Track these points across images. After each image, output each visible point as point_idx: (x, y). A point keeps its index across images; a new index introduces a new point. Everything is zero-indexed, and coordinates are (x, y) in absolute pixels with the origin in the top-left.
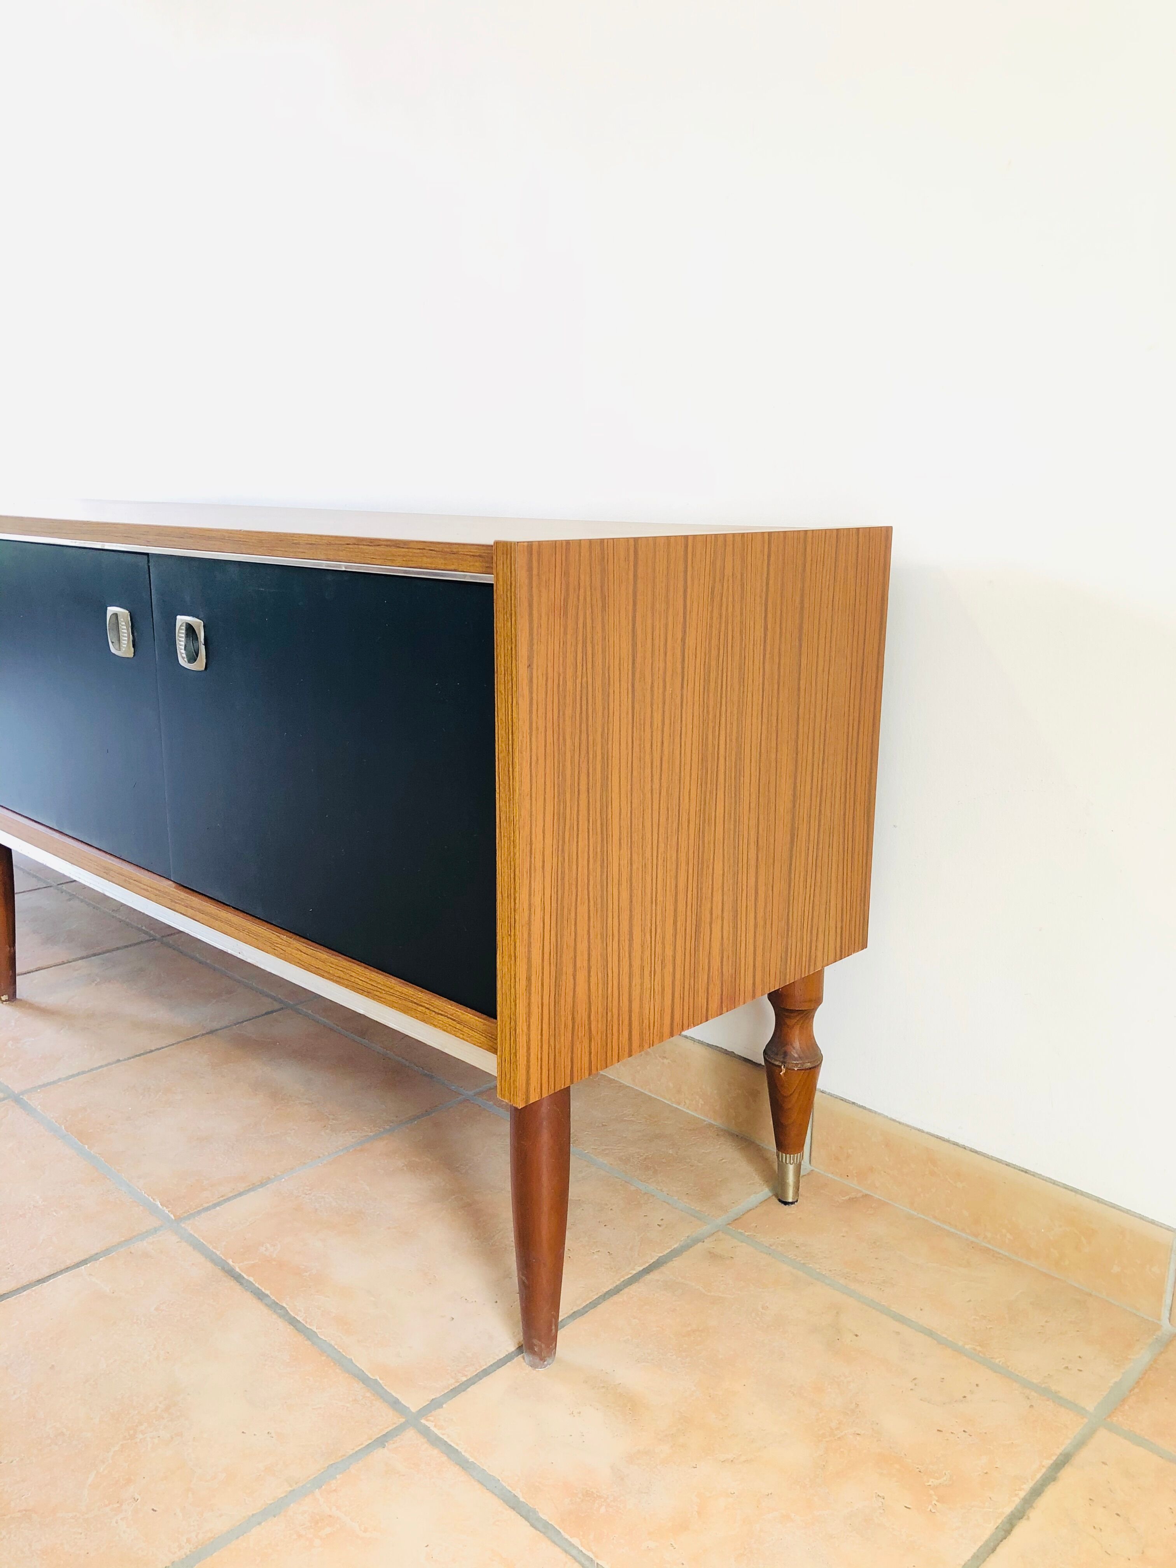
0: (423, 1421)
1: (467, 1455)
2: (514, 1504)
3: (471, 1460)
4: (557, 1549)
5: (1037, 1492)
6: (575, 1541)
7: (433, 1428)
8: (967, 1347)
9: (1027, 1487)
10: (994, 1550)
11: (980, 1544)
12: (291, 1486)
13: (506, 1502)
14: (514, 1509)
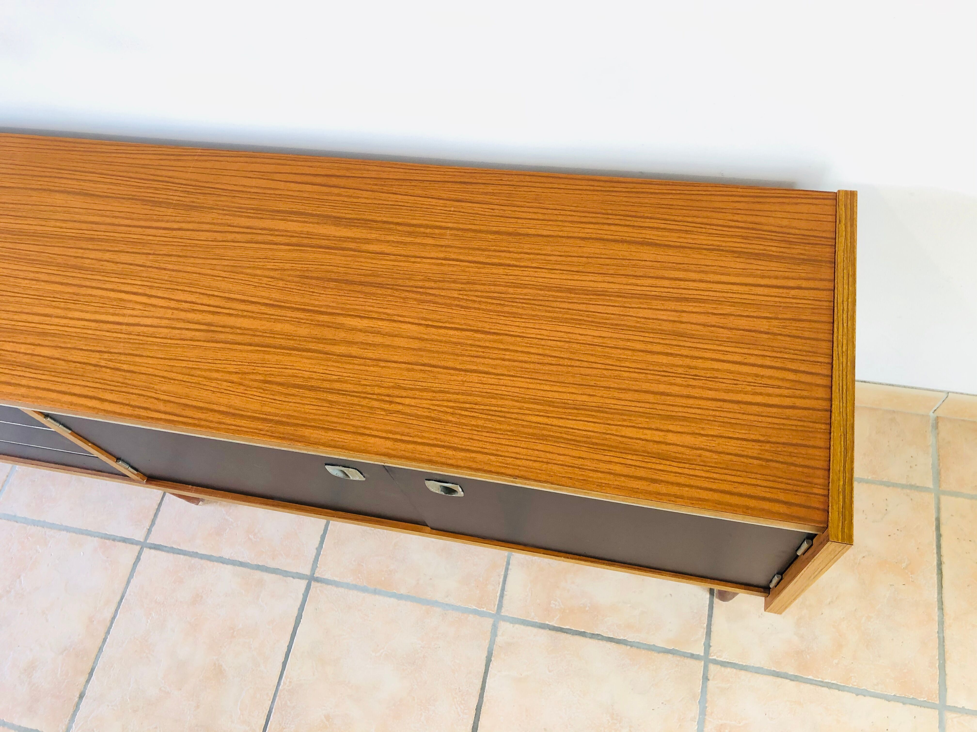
0: (710, 658)
1: (740, 663)
2: (777, 675)
3: (744, 664)
4: (808, 685)
5: (939, 547)
6: (810, 677)
7: (717, 659)
8: (869, 478)
9: (934, 546)
10: (942, 587)
11: (936, 586)
12: (695, 721)
13: (773, 675)
14: (778, 677)
